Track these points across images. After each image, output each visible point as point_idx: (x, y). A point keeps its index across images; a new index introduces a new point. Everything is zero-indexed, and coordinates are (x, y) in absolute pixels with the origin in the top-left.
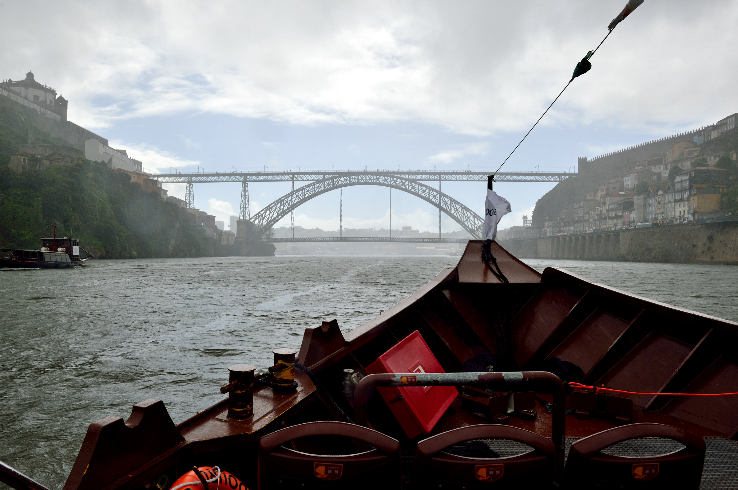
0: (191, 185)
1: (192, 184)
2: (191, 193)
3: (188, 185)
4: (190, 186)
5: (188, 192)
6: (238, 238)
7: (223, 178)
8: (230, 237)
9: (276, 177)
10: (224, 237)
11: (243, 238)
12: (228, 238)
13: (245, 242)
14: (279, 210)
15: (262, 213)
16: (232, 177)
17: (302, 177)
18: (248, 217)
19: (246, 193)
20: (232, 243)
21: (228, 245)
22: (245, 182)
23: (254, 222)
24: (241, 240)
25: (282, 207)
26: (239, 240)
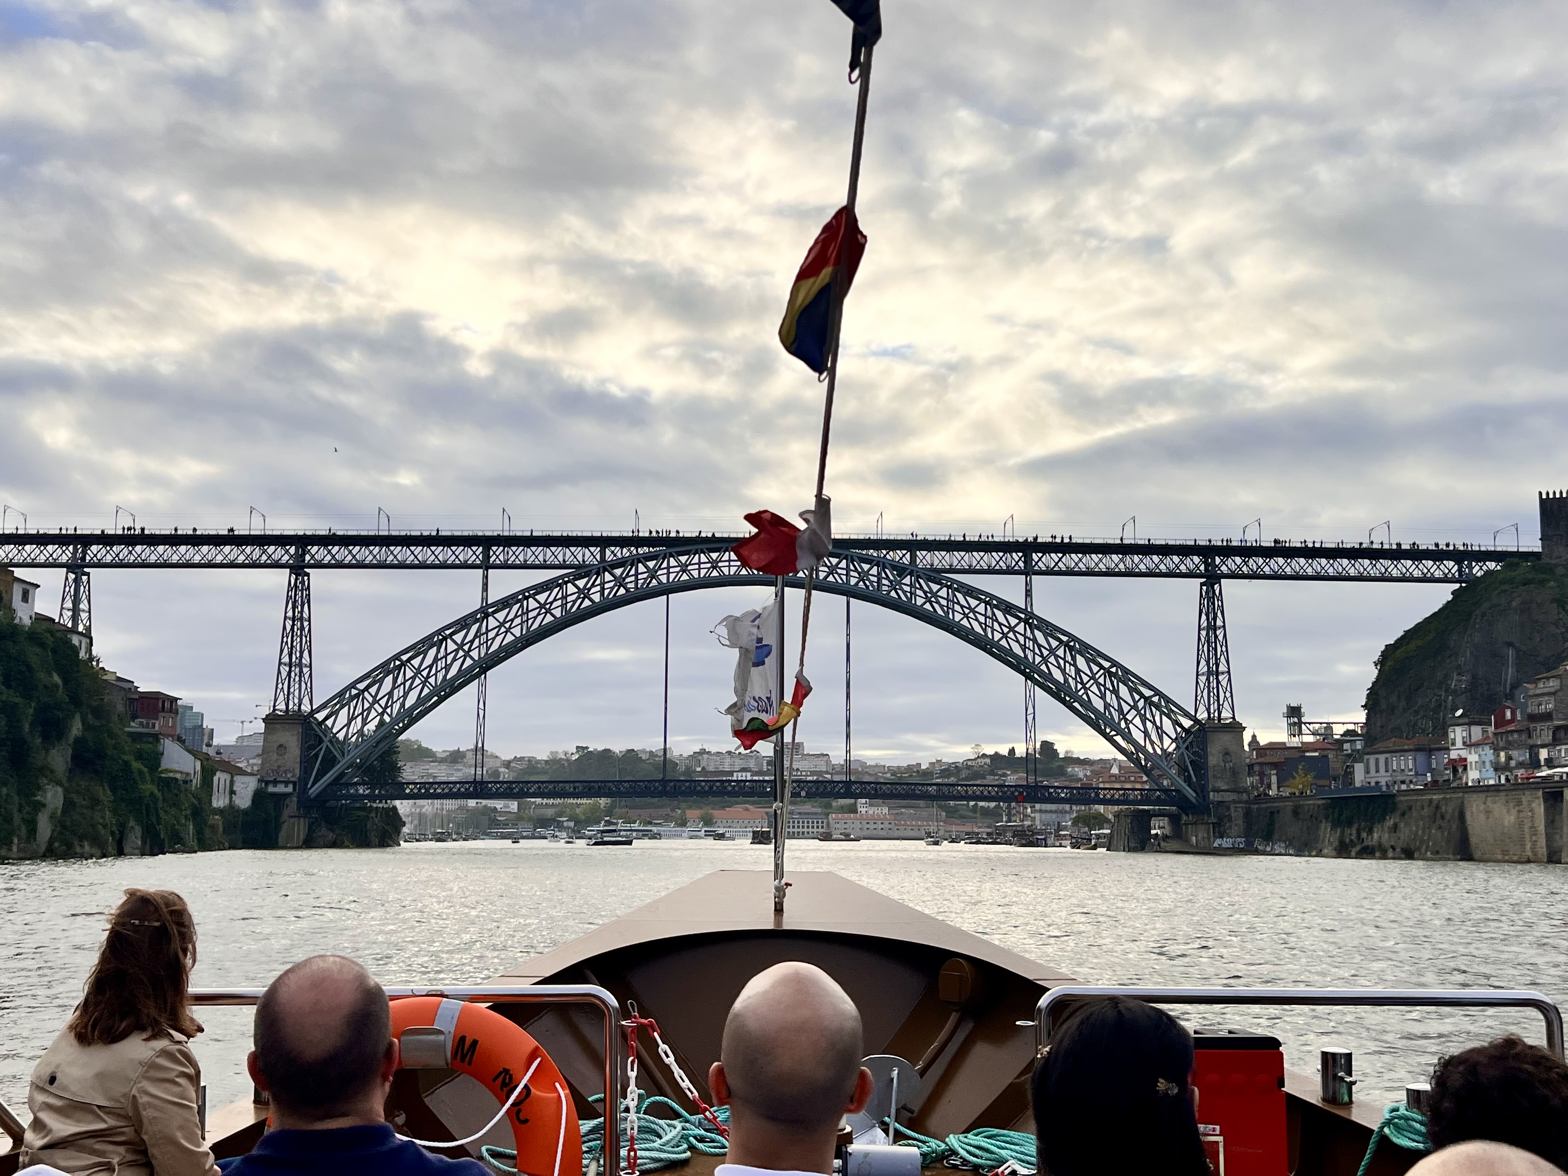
0: (84, 578)
1: (88, 574)
2: (83, 606)
3: (72, 576)
4: (76, 580)
5: (69, 604)
6: (267, 783)
7: (214, 550)
8: (237, 778)
9: (422, 553)
10: (220, 778)
11: (286, 783)
12: (232, 783)
13: (295, 799)
14: (428, 677)
15: (361, 686)
16: (248, 549)
17: (519, 554)
18: (306, 700)
19: (302, 612)
20: (244, 801)
21: (231, 806)
22: (298, 569)
23: (329, 723)
24: (281, 789)
25: (441, 664)
26: (271, 789)
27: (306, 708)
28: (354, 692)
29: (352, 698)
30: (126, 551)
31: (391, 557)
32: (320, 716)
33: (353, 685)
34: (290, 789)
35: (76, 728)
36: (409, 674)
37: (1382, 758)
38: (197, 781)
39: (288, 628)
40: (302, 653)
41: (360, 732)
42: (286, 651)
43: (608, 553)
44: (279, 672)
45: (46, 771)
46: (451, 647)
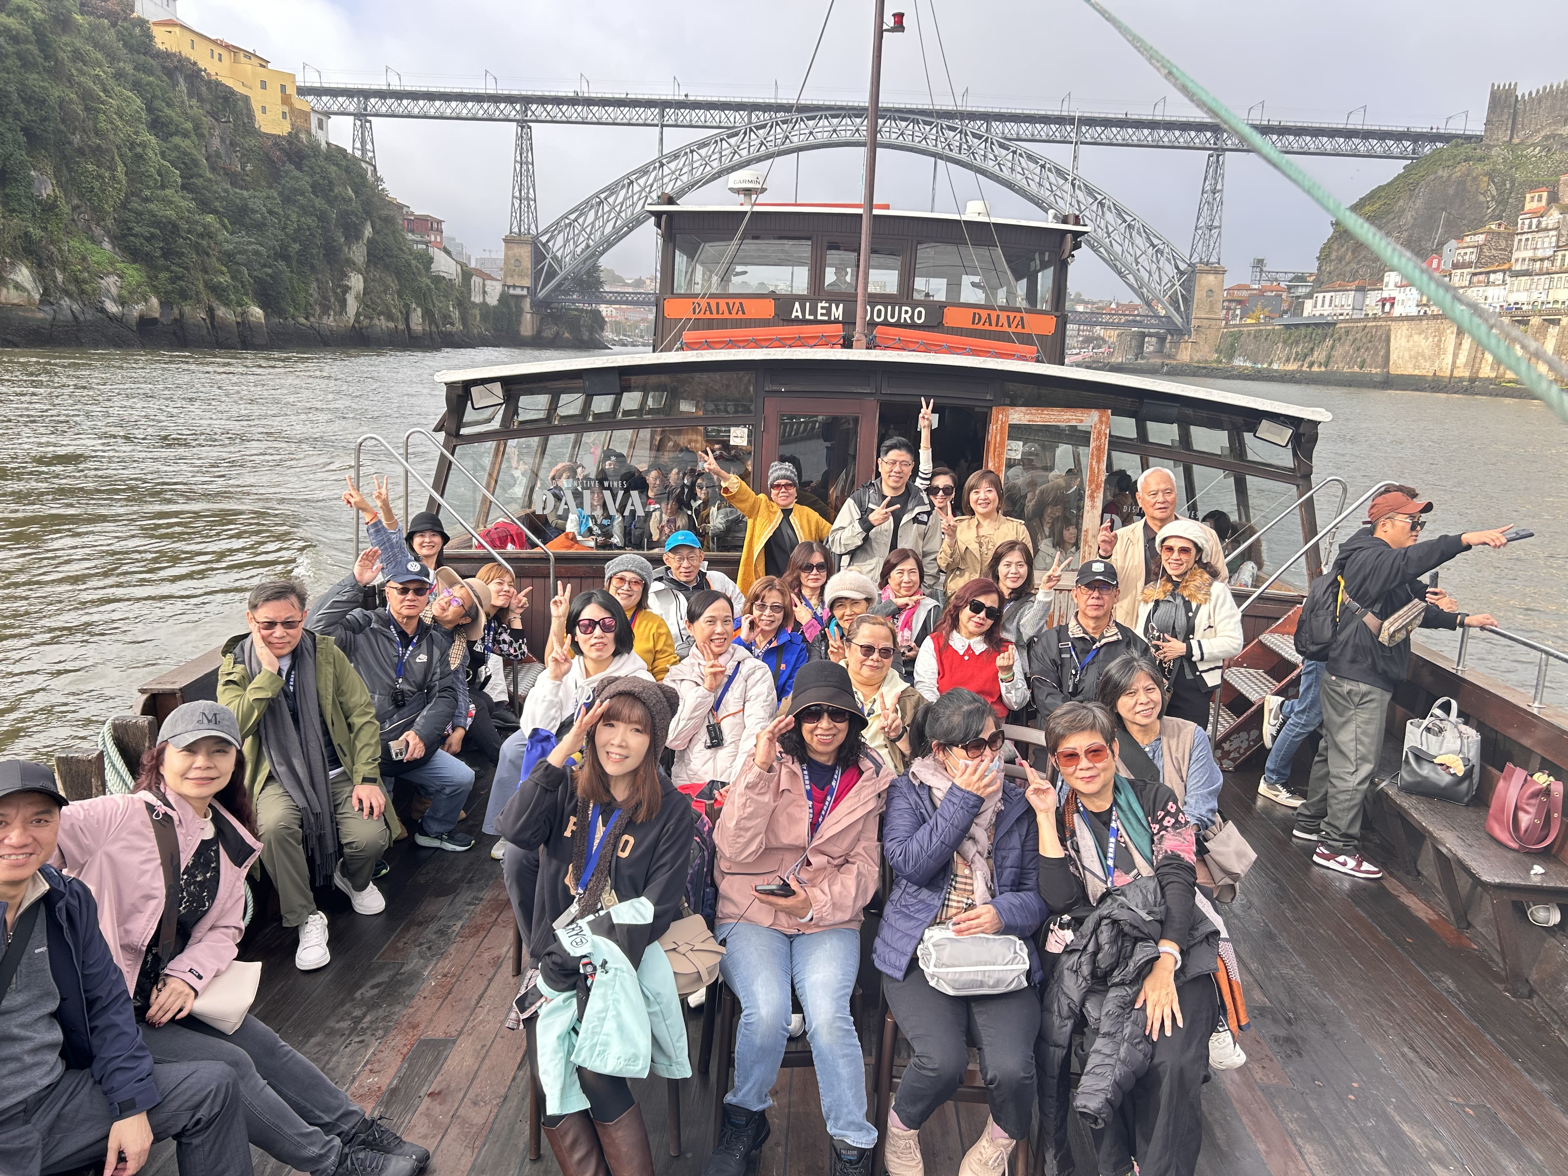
0: (368, 125)
1: (370, 122)
2: (369, 147)
3: (358, 123)
4: (362, 126)
5: (358, 143)
6: (509, 287)
7: (461, 105)
8: (488, 282)
9: (613, 112)
10: (476, 280)
11: (522, 288)
12: (484, 286)
13: (528, 300)
14: (620, 212)
15: (572, 217)
16: (486, 105)
17: (687, 115)
18: (533, 227)
19: (527, 157)
20: (493, 300)
21: (484, 304)
22: (523, 124)
23: (550, 244)
24: (518, 292)
25: (629, 202)
26: (512, 291)
27: (533, 231)
28: (567, 221)
29: (566, 226)
30: (396, 104)
31: (591, 115)
32: (544, 239)
33: (566, 217)
34: (525, 292)
35: (368, 231)
36: (606, 209)
37: (1328, 295)
38: (458, 281)
39: (518, 169)
40: (528, 189)
41: (573, 253)
42: (517, 188)
43: (753, 116)
44: (513, 204)
45: (350, 263)
46: (636, 188)
